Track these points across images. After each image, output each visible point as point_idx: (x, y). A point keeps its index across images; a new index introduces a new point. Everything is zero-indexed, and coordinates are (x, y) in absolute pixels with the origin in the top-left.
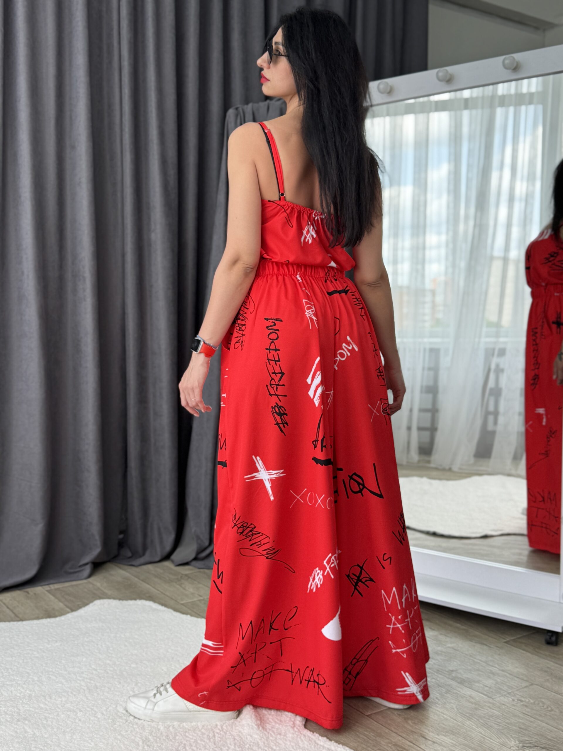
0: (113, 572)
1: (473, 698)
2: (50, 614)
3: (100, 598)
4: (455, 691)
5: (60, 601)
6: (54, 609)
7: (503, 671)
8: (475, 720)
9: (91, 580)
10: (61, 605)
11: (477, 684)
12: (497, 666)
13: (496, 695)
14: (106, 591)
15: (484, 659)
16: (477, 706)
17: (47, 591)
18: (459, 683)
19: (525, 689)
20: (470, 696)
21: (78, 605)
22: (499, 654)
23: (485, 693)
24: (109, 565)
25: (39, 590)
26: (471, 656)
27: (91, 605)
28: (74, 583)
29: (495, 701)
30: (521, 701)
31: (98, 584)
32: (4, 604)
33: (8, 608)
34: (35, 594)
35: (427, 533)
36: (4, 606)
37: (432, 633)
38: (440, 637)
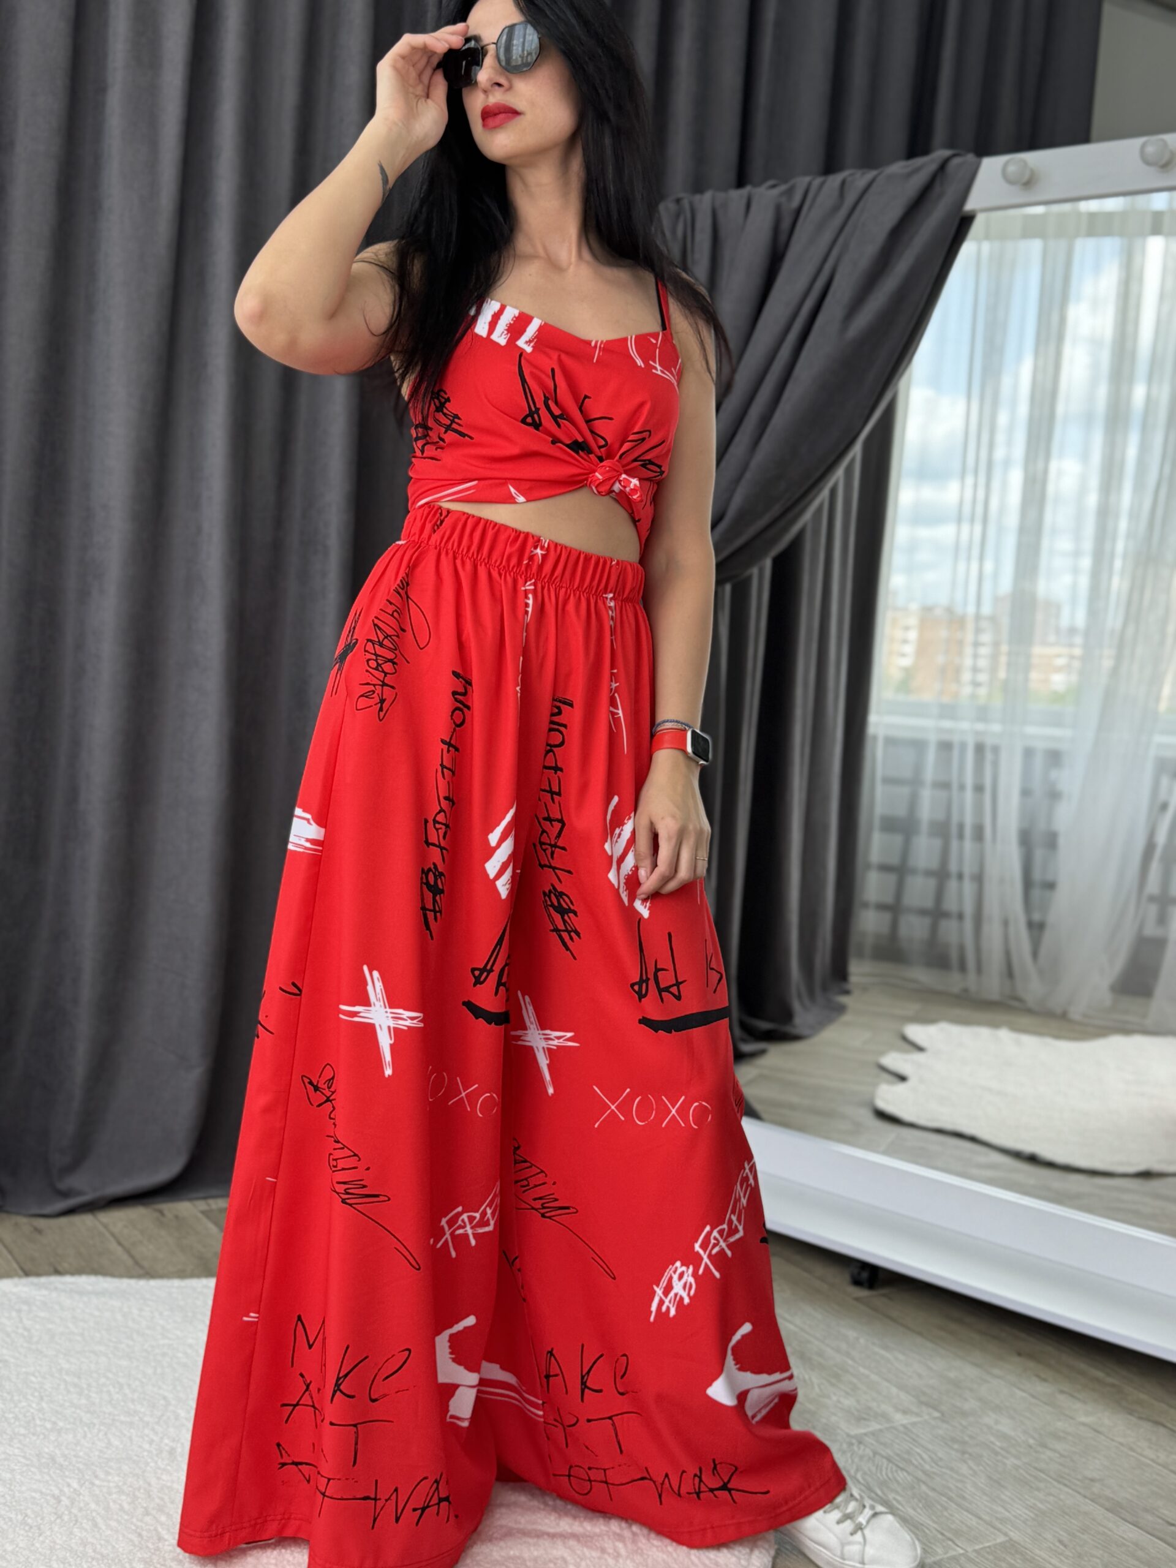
25: (185, 1208)
32: (113, 1235)
33: (120, 1244)
34: (177, 1217)
35: (1017, 1155)
36: (112, 1239)
37: (1042, 1388)
38: (1061, 1398)
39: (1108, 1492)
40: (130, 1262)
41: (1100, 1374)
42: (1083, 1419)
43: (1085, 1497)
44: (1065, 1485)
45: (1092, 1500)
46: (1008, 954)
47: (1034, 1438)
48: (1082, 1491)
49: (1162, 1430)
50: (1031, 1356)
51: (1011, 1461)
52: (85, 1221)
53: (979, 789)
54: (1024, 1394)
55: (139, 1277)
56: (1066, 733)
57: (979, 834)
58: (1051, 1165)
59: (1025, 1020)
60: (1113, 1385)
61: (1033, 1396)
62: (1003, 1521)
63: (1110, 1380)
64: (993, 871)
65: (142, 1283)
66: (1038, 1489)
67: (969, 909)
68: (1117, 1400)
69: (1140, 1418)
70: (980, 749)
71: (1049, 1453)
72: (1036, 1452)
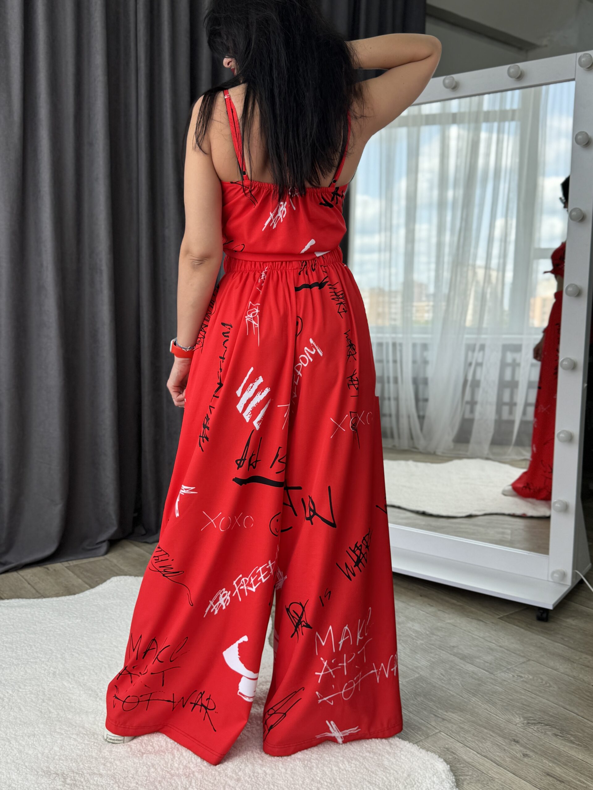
0: (128, 549)
1: (476, 674)
2: (70, 591)
3: (117, 575)
4: (458, 667)
5: (78, 577)
6: (73, 585)
7: (500, 647)
8: (480, 696)
9: (107, 556)
10: (80, 581)
11: (478, 660)
12: (494, 642)
13: (497, 671)
14: (122, 567)
15: (482, 635)
16: (480, 682)
17: (66, 567)
18: (461, 659)
19: (524, 665)
20: (473, 673)
21: (97, 581)
22: (495, 630)
23: (486, 669)
24: (124, 542)
25: (58, 566)
26: (470, 632)
27: (108, 581)
28: (92, 560)
29: (497, 677)
30: (521, 677)
31: (115, 561)
32: (26, 580)
33: (29, 584)
34: (55, 570)
35: (417, 513)
36: (25, 582)
37: (431, 609)
38: (439, 612)
39: (460, 652)
40: (34, 591)
41: (455, 602)
42: (449, 621)
43: (451, 654)
44: (443, 650)
45: (454, 655)
46: (410, 429)
47: (428, 631)
48: (449, 652)
49: (481, 623)
50: (426, 596)
51: (419, 642)
52: (14, 575)
53: (395, 362)
54: (424, 613)
55: (38, 598)
56: (429, 336)
57: (396, 380)
58: (431, 515)
59: (419, 457)
60: (460, 606)
61: (428, 613)
62: (417, 668)
63: (459, 604)
64: (402, 396)
65: (40, 600)
66: (431, 653)
67: (393, 412)
68: (463, 612)
69: (472, 619)
70: (394, 345)
71: (435, 637)
72: (430, 637)
